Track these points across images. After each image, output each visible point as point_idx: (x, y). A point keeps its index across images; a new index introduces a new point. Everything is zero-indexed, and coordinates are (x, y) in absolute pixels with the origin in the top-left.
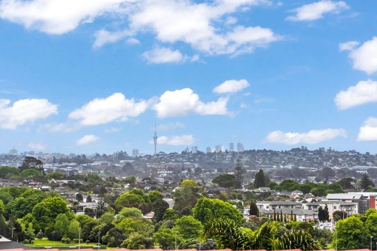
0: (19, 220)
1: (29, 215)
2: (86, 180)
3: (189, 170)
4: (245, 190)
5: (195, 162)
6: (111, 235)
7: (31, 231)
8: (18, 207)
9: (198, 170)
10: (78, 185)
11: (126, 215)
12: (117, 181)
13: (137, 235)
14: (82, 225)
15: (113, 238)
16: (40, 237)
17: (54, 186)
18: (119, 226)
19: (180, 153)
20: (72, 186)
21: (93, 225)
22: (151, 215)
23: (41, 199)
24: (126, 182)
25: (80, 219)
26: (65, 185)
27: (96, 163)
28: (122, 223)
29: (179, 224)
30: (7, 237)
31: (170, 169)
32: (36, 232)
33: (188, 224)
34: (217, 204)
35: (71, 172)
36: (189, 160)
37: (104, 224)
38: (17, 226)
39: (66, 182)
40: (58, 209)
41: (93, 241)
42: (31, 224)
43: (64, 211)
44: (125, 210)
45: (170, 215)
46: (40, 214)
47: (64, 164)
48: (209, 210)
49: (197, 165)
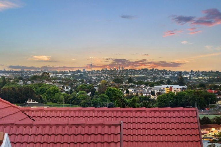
0: (41, 95)
1: (45, 93)
2: (66, 80)
3: (104, 77)
4: (124, 84)
5: (106, 74)
6: (75, 101)
7: (46, 99)
8: (41, 90)
9: (107, 77)
10: (63, 82)
11: (81, 94)
12: (77, 81)
13: (85, 101)
14: (64, 97)
15: (76, 102)
16: (49, 102)
17: (54, 83)
18: (78, 98)
19: (100, 70)
20: (60, 83)
21: (69, 97)
22: (89, 94)
23: (49, 87)
24: (81, 81)
25: (64, 95)
26: (58, 82)
27: (69, 74)
28: (79, 96)
29: (100, 97)
30: (37, 102)
31: (97, 76)
32: (48, 100)
33: (103, 97)
34: (114, 90)
35: (60, 77)
36: (104, 73)
37: (72, 97)
38: (41, 97)
39: (58, 81)
40: (55, 91)
41: (69, 103)
42: (46, 97)
43: (58, 92)
44: (80, 92)
45: (97, 93)
46: (49, 93)
47: (57, 74)
48: (111, 92)
49: (106, 75)
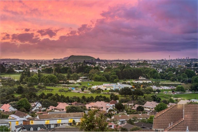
0: (147, 74)
1: (148, 73)
2: (157, 65)
3: (178, 63)
4: (193, 67)
5: (179, 61)
6: (167, 77)
7: (149, 76)
8: (146, 71)
9: (180, 63)
10: (156, 67)
11: (170, 73)
12: (164, 66)
13: (173, 77)
14: (160, 75)
16: (151, 78)
17: (150, 67)
18: (169, 76)
19: (175, 59)
20: (154, 67)
21: (163, 75)
22: (175, 73)
23: (151, 70)
24: (166, 66)
25: (159, 74)
26: (153, 67)
27: (157, 62)
28: (169, 75)
29: (182, 75)
30: (145, 78)
31: (174, 63)
32: (150, 77)
33: (184, 75)
34: (190, 71)
35: (152, 64)
36: (178, 61)
37: (165, 75)
38: (146, 75)
39: (153, 66)
41: (163, 79)
42: (149, 75)
43: (156, 72)
44: (169, 72)
45: (179, 73)
46: (151, 73)
47: (150, 62)
48: (188, 72)
49: (180, 62)
